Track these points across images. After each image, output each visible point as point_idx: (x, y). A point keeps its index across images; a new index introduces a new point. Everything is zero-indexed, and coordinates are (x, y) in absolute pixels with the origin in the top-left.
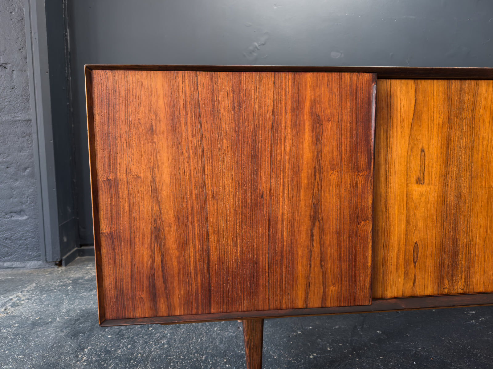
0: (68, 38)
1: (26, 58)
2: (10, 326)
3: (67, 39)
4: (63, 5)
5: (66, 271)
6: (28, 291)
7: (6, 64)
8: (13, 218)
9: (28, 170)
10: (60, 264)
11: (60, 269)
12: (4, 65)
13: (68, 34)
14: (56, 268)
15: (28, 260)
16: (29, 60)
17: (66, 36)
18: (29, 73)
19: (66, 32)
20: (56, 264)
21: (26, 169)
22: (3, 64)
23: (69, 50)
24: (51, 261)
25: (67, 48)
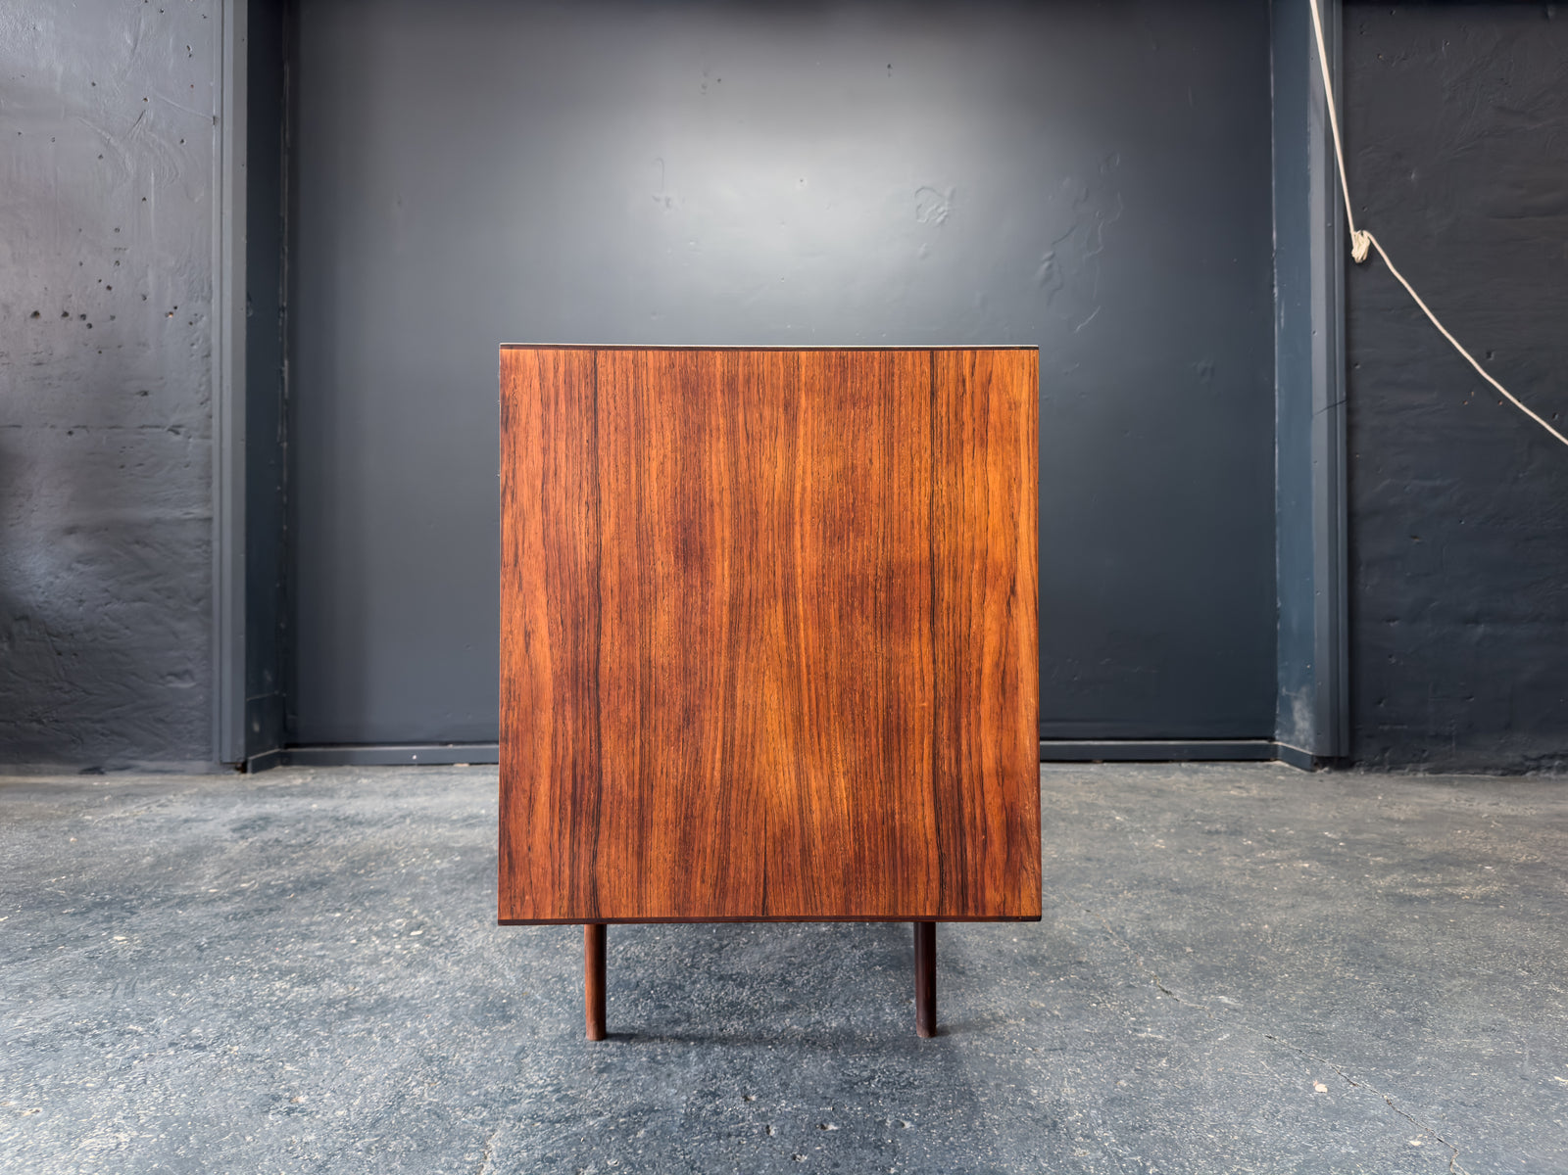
0: (286, 376)
1: (211, 417)
2: (153, 821)
3: (283, 379)
4: (280, 320)
5: (251, 779)
6: (184, 795)
7: (180, 426)
8: (171, 685)
9: (201, 603)
10: (243, 769)
11: (243, 776)
12: (175, 429)
13: (286, 369)
14: (237, 775)
15: (190, 759)
16: (215, 421)
17: (282, 372)
18: (214, 442)
19: (283, 365)
20: (237, 769)
21: (198, 600)
22: (173, 426)
23: (286, 396)
24: (229, 760)
25: (283, 393)
